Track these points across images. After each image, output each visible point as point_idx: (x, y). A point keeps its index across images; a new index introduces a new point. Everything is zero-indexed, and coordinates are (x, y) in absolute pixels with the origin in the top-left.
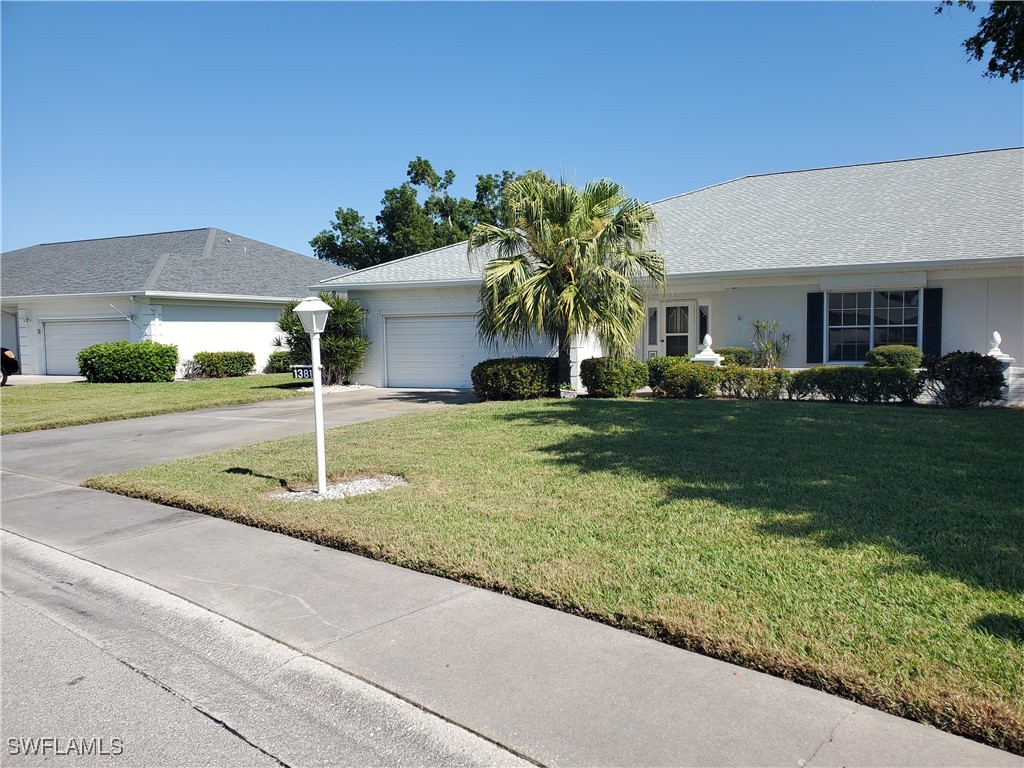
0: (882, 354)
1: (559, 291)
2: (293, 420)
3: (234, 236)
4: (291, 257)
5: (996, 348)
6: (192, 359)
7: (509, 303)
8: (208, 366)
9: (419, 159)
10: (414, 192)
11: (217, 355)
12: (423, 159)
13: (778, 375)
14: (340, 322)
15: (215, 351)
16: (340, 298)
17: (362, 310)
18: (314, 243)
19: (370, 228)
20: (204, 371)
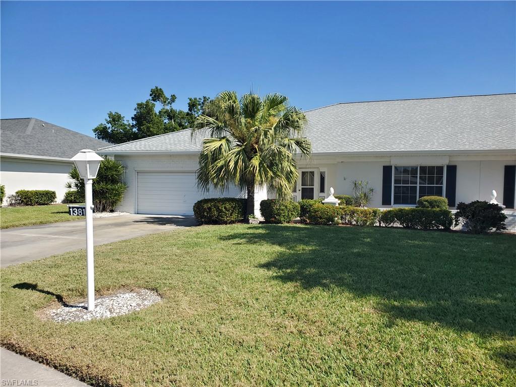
0: (427, 201)
1: (250, 159)
2: (75, 237)
3: (46, 123)
4: (81, 137)
5: (494, 200)
6: (14, 194)
7: (219, 165)
8: (25, 198)
9: (157, 88)
10: (154, 105)
11: (31, 192)
12: (159, 88)
13: (375, 212)
14: (109, 173)
15: (30, 190)
16: (110, 159)
17: (123, 167)
18: (95, 130)
19: (127, 123)
20: (22, 201)
